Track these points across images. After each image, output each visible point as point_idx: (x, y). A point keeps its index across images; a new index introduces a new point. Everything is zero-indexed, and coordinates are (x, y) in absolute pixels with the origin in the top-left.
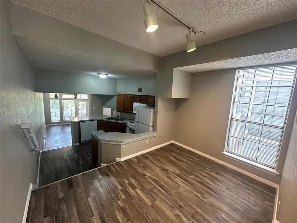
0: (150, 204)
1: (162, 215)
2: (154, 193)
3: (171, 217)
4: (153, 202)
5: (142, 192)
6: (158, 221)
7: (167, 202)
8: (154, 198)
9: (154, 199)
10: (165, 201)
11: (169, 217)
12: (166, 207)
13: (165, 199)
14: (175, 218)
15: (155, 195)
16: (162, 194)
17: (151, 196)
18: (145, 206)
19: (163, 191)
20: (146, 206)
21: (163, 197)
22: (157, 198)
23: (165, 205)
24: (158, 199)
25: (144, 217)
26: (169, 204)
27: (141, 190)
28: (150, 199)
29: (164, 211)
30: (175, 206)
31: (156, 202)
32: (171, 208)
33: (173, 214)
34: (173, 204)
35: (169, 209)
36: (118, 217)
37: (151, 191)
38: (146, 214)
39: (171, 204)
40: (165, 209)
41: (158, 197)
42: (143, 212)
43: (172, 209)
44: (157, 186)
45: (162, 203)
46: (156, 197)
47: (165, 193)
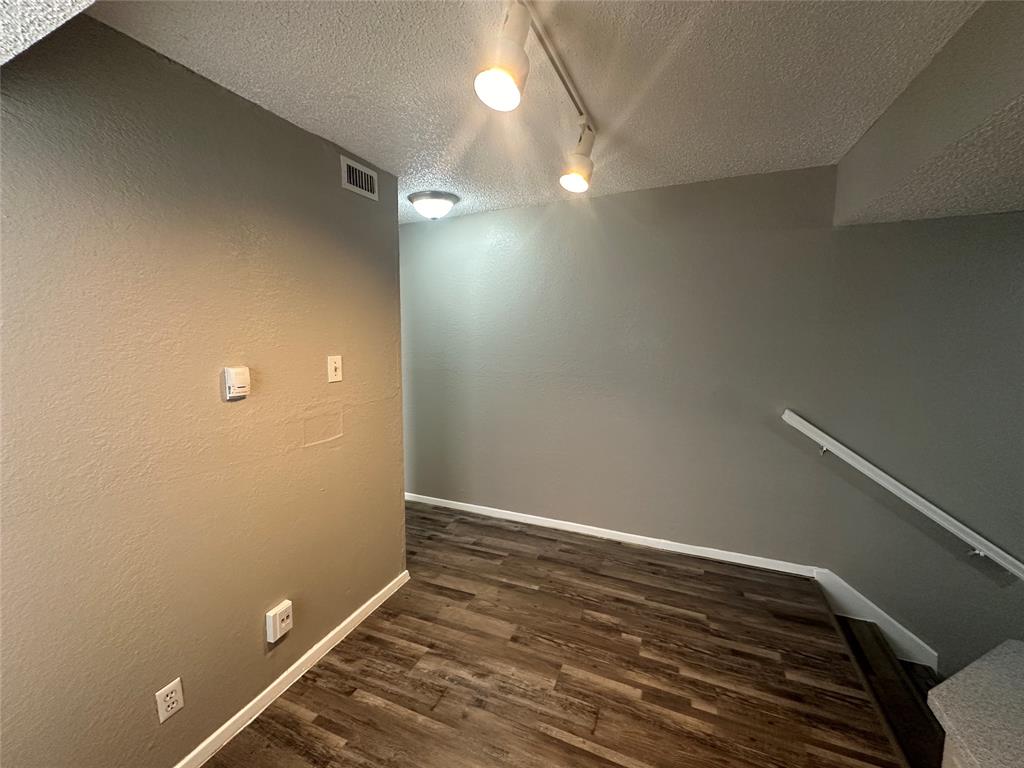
0: (566, 668)
1: (522, 658)
2: (581, 709)
3: (498, 663)
4: (562, 679)
5: (615, 691)
6: (526, 644)
7: (524, 696)
8: (568, 691)
9: (566, 686)
10: (532, 698)
11: (505, 663)
12: (521, 682)
13: (534, 706)
14: (490, 666)
15: (571, 704)
16: (551, 720)
17: (580, 693)
18: (573, 657)
19: (553, 734)
20: (570, 659)
21: (541, 708)
22: (559, 695)
23: (527, 686)
24: (554, 693)
25: (559, 638)
26: (516, 694)
27: (628, 701)
28: (575, 682)
29: (523, 669)
30: (495, 696)
31: (554, 682)
32: (505, 685)
33: (498, 673)
34: (505, 700)
35: (510, 681)
36: (604, 616)
37: (594, 713)
38: (559, 645)
39: (510, 697)
40: (521, 675)
41: (559, 700)
42: (570, 645)
43: (502, 684)
44: (588, 746)
45: (538, 688)
46: (564, 696)
47: (543, 727)
